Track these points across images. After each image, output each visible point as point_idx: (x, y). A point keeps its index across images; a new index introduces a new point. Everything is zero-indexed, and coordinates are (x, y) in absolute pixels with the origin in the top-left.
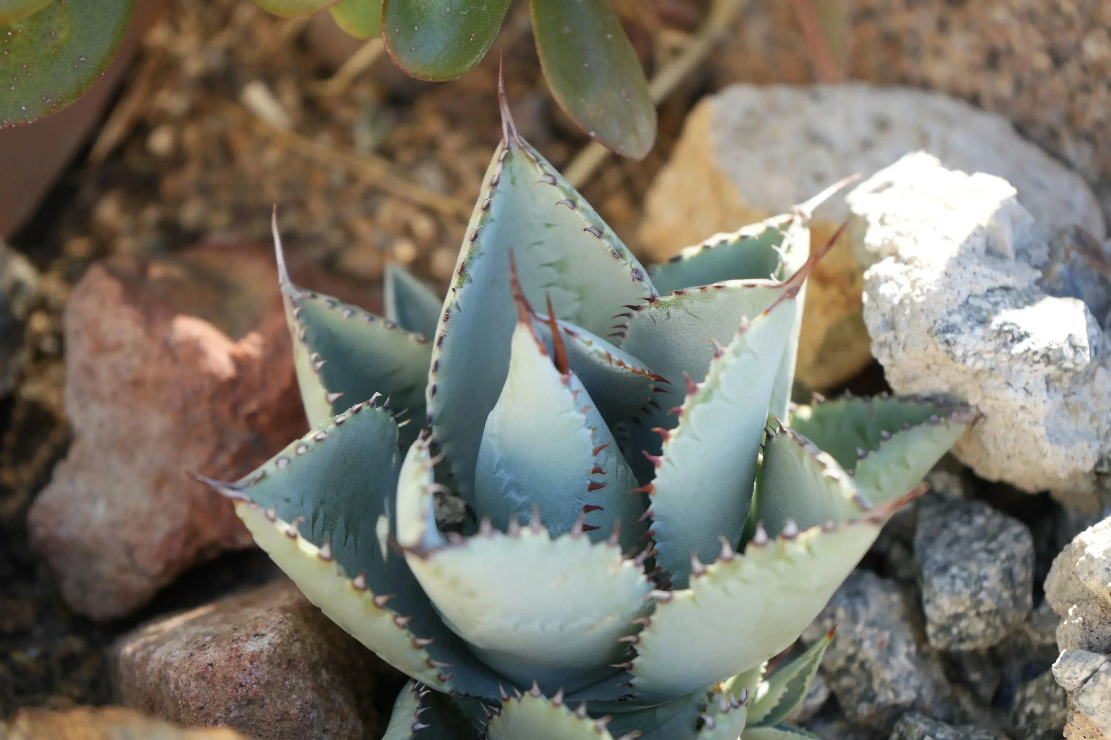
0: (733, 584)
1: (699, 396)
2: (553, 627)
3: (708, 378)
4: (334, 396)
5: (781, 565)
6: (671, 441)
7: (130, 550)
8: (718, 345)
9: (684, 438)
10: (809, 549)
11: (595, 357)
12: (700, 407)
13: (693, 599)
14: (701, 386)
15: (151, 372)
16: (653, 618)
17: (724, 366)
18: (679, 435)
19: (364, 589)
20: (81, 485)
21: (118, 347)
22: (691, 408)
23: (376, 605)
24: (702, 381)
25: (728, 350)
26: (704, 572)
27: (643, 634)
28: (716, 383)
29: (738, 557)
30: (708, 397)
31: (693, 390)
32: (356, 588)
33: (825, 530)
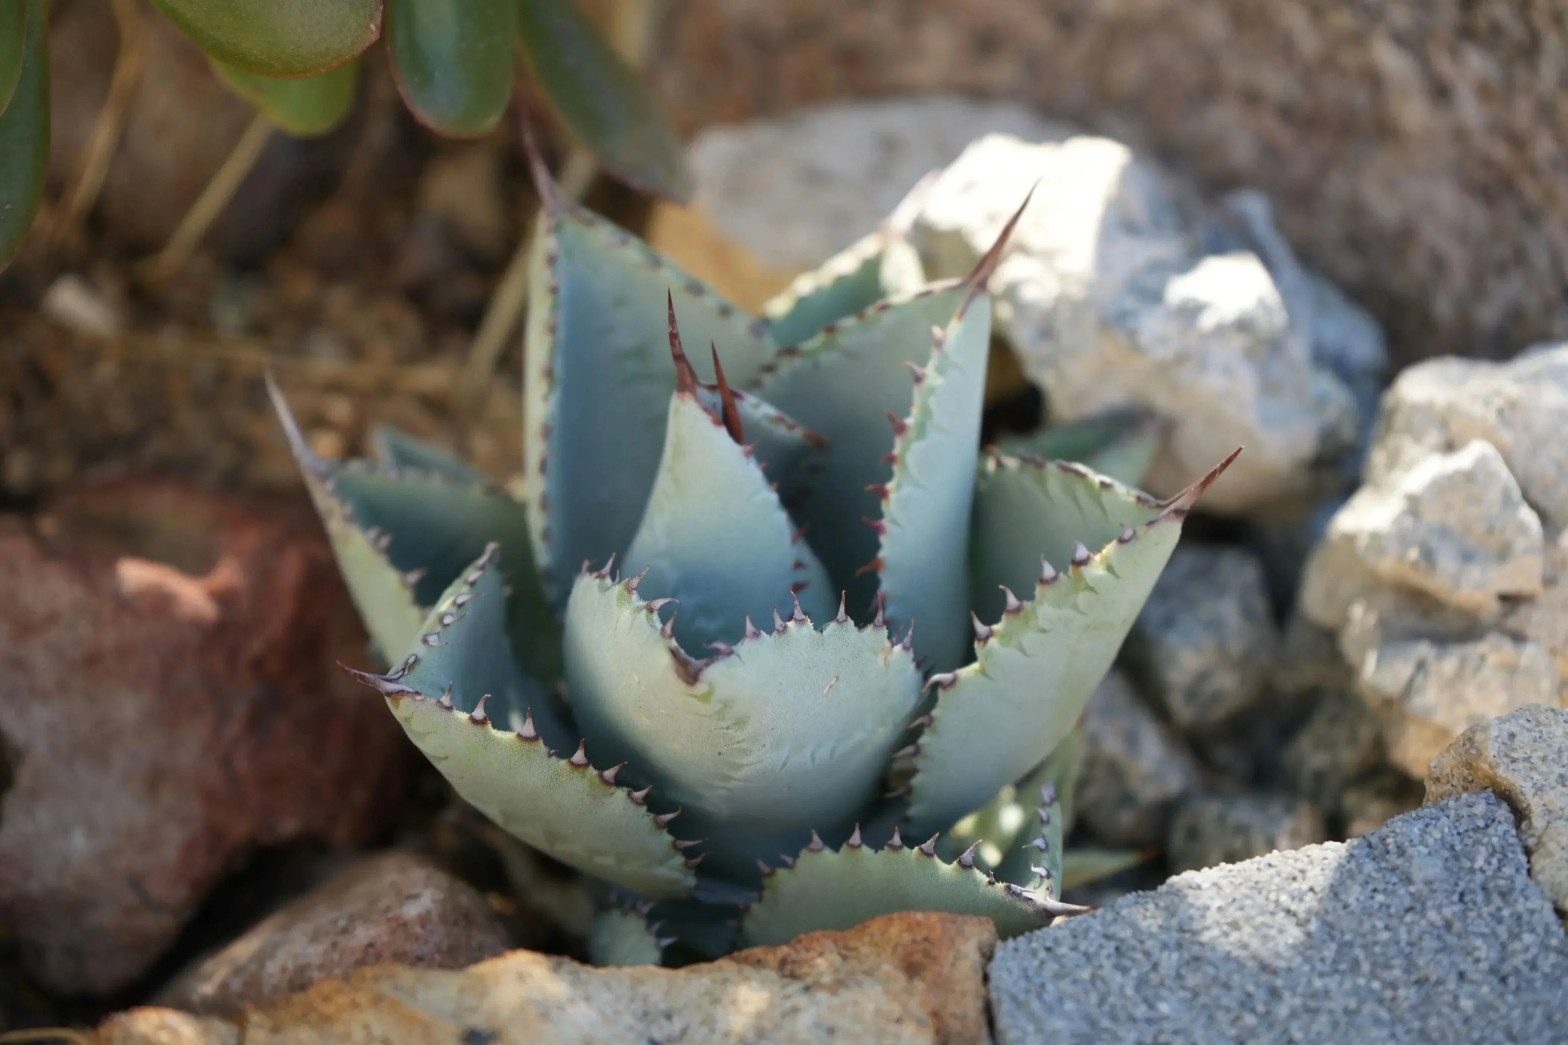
0: (1029, 638)
1: (911, 433)
2: (824, 753)
3: (915, 411)
4: (414, 577)
5: (1082, 598)
6: (892, 496)
7: (136, 882)
8: (917, 368)
9: (906, 490)
10: (1110, 569)
11: (765, 424)
12: (917, 447)
13: (983, 672)
14: (910, 421)
15: (109, 638)
16: (935, 713)
17: (932, 390)
18: (899, 487)
19: (586, 766)
20: (44, 817)
21: (53, 618)
22: (906, 449)
23: (605, 782)
24: (907, 414)
25: (930, 371)
26: (991, 634)
27: (923, 740)
28: (926, 413)
29: (1027, 604)
30: (922, 431)
31: (901, 429)
32: (576, 766)
33: (1122, 541)
